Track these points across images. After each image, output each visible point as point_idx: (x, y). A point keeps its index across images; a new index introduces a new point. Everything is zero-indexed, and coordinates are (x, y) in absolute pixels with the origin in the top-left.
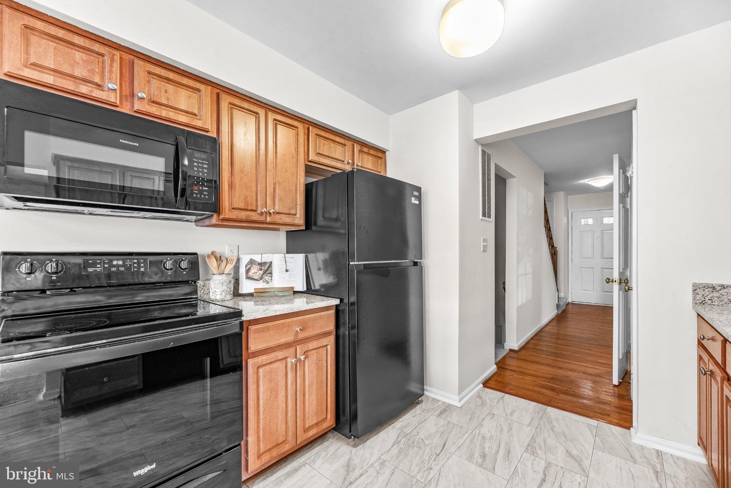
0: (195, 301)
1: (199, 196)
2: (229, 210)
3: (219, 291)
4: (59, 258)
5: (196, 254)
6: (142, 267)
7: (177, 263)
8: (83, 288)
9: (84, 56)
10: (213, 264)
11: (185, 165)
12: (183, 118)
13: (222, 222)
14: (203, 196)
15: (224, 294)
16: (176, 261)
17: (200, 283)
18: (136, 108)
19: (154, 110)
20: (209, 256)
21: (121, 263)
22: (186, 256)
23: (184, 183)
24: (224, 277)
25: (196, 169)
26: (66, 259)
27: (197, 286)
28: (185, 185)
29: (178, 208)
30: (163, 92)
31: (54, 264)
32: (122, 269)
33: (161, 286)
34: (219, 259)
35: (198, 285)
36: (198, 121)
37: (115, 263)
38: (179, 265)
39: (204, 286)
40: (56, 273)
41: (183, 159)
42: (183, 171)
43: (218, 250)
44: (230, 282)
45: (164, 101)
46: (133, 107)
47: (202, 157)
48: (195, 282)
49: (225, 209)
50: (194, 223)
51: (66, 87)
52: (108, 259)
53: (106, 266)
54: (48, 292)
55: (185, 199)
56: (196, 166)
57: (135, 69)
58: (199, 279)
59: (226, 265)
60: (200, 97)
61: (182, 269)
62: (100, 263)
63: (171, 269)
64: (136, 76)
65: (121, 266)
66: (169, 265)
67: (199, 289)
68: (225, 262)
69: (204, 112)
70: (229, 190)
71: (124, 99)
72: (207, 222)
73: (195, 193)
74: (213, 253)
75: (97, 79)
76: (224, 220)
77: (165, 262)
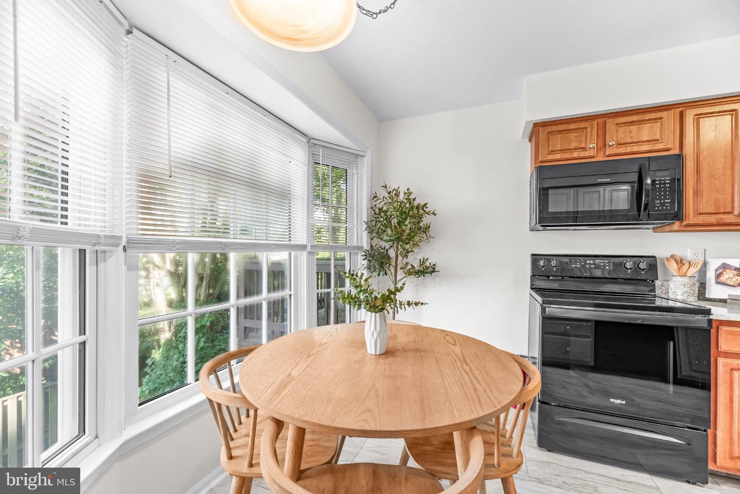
0: (653, 297)
1: (660, 208)
2: (694, 216)
3: (679, 292)
4: (557, 257)
5: (654, 257)
6: (607, 266)
7: (635, 264)
8: (570, 277)
9: (576, 134)
10: (673, 267)
11: (648, 184)
12: (645, 148)
13: (685, 228)
14: (664, 208)
15: (686, 295)
16: (634, 263)
17: (658, 283)
18: (607, 153)
19: (622, 150)
20: (667, 259)
21: (592, 262)
22: (645, 259)
23: (647, 199)
24: (685, 280)
25: (658, 186)
26: (560, 258)
27: (654, 285)
28: (648, 200)
29: (641, 220)
30: (628, 133)
31: (555, 262)
32: (593, 266)
33: (621, 281)
34: (680, 262)
35: (656, 284)
36: (660, 145)
37: (588, 262)
38: (638, 266)
39: (662, 286)
40: (556, 267)
41: (646, 180)
42: (646, 189)
43: (679, 253)
44: (694, 284)
45: (629, 140)
46: (605, 153)
47: (665, 174)
48: (653, 281)
49: (689, 215)
50: (652, 230)
51: (566, 157)
52: (583, 260)
53: (583, 264)
54: (551, 278)
55: (647, 212)
56: (657, 184)
57: (607, 127)
58: (657, 279)
59: (689, 268)
60: (662, 124)
61: (640, 269)
62: (578, 262)
63: (631, 269)
64: (608, 131)
65: (592, 264)
66: (628, 265)
67: (657, 288)
68: (687, 265)
69: (665, 135)
70: (694, 197)
71: (599, 150)
72: (668, 228)
73: (657, 206)
74: (672, 256)
75: (583, 145)
76: (687, 226)
77: (626, 263)
